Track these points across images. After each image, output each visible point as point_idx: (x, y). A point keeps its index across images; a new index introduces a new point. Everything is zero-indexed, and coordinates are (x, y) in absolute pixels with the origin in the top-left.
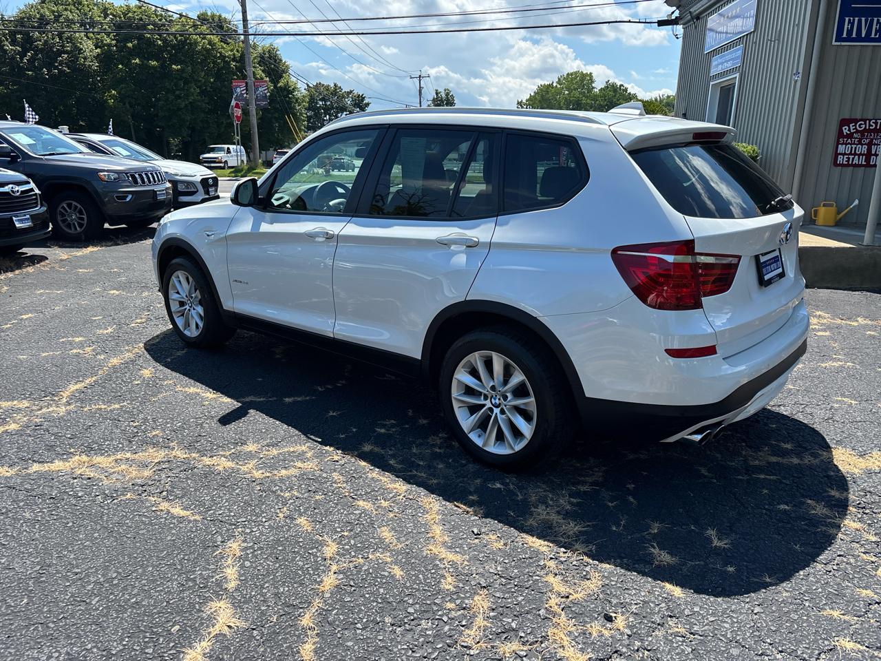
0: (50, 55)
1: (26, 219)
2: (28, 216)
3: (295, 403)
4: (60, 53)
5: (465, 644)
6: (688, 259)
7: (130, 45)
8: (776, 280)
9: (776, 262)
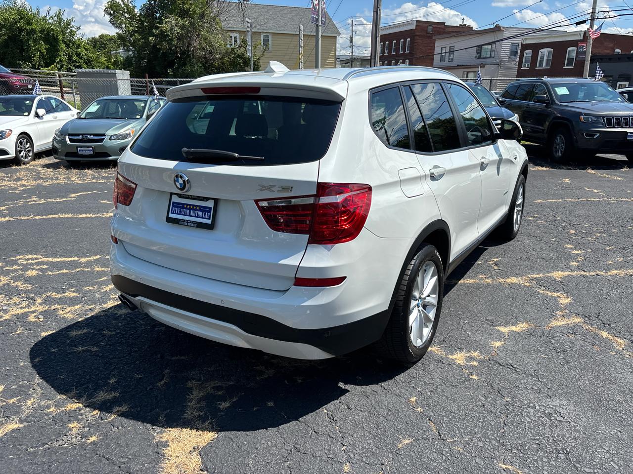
8: (189, 224)
9: (203, 211)
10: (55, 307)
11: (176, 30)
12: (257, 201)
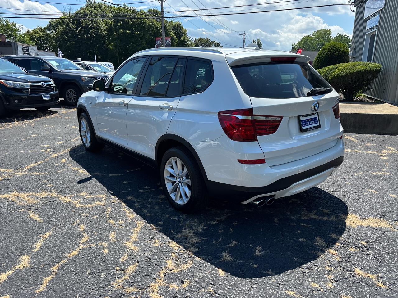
0: (87, 29)
1: (48, 96)
2: (49, 95)
3: (113, 176)
4: (91, 28)
5: (113, 286)
6: (250, 118)
7: (119, 24)
8: (312, 129)
12: (333, 108)
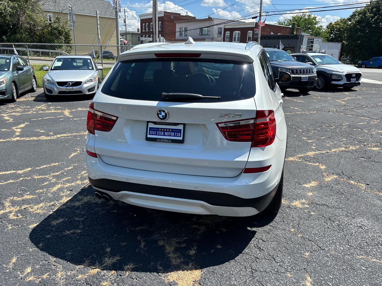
8: (164, 141)
9: (175, 132)
10: (24, 207)
11: (9, 10)
12: (217, 124)
